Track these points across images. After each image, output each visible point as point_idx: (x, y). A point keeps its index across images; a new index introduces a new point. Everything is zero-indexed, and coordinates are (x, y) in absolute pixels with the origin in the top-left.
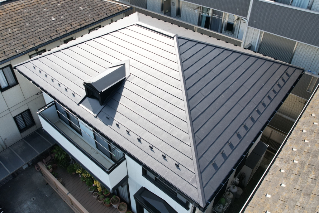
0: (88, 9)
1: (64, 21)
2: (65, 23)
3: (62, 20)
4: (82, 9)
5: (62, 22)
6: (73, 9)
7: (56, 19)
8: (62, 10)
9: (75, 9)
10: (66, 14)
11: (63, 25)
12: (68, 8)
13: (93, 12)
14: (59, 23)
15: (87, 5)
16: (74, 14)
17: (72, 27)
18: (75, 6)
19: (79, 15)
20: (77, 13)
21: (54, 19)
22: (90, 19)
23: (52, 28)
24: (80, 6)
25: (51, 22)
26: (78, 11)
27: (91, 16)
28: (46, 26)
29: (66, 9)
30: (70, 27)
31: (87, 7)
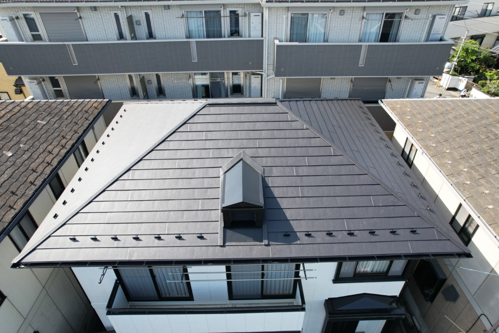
0: (54, 120)
1: (31, 151)
2: (37, 153)
3: (27, 151)
4: (44, 123)
5: (29, 154)
6: (29, 127)
7: (14, 152)
8: (11, 135)
9: (33, 126)
10: (24, 139)
11: (36, 156)
12: (19, 129)
13: (66, 122)
14: (25, 157)
15: (46, 114)
16: (38, 135)
17: (54, 155)
18: (28, 121)
19: (48, 134)
20: (42, 132)
21: (10, 154)
22: (70, 134)
23: (22, 169)
24: (36, 119)
25: (10, 160)
26: (40, 127)
27: (68, 129)
28: (4, 169)
29: (17, 130)
30: (51, 157)
31: (49, 118)
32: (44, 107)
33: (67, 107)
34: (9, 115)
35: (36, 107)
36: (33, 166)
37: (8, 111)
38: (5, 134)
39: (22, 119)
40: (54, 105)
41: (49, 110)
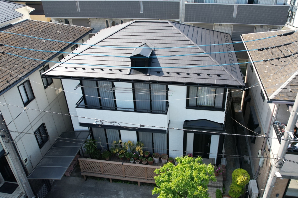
0: (65, 32)
1: (53, 41)
4: (60, 32)
6: (53, 33)
7: (46, 41)
8: (46, 34)
9: (55, 33)
10: (51, 37)
11: (55, 44)
12: (49, 33)
13: (70, 34)
14: (50, 43)
15: (62, 29)
16: (57, 36)
17: (63, 45)
18: (53, 31)
19: (61, 37)
20: (59, 35)
21: (44, 41)
22: (72, 38)
23: (49, 47)
24: (57, 30)
25: (44, 43)
26: (58, 34)
27: (71, 36)
28: (42, 46)
29: (48, 33)
30: (61, 45)
31: (63, 31)
32: (61, 26)
33: (72, 28)
34: (46, 27)
35: (58, 26)
36: (54, 47)
37: (45, 25)
38: (44, 34)
39: (51, 29)
40: (66, 26)
41: (63, 28)
